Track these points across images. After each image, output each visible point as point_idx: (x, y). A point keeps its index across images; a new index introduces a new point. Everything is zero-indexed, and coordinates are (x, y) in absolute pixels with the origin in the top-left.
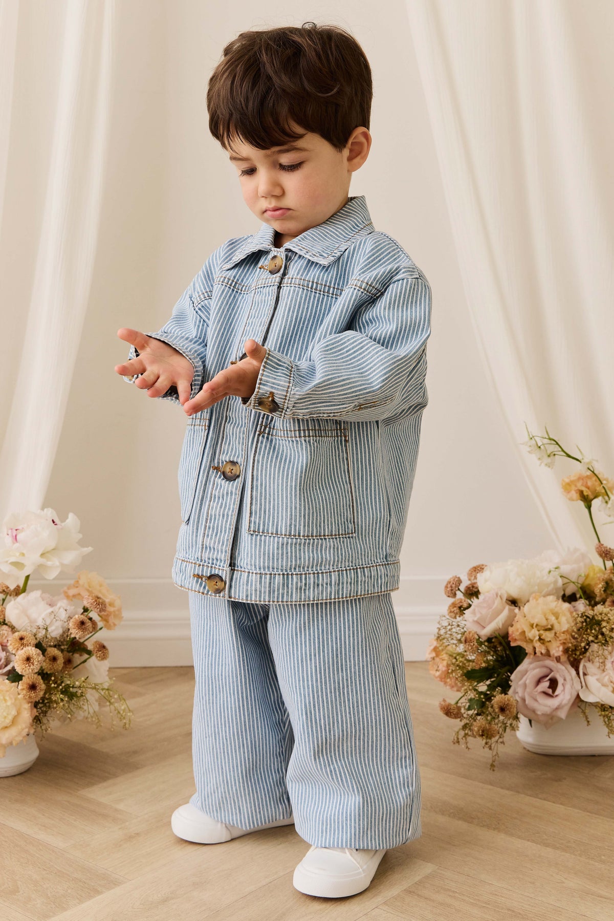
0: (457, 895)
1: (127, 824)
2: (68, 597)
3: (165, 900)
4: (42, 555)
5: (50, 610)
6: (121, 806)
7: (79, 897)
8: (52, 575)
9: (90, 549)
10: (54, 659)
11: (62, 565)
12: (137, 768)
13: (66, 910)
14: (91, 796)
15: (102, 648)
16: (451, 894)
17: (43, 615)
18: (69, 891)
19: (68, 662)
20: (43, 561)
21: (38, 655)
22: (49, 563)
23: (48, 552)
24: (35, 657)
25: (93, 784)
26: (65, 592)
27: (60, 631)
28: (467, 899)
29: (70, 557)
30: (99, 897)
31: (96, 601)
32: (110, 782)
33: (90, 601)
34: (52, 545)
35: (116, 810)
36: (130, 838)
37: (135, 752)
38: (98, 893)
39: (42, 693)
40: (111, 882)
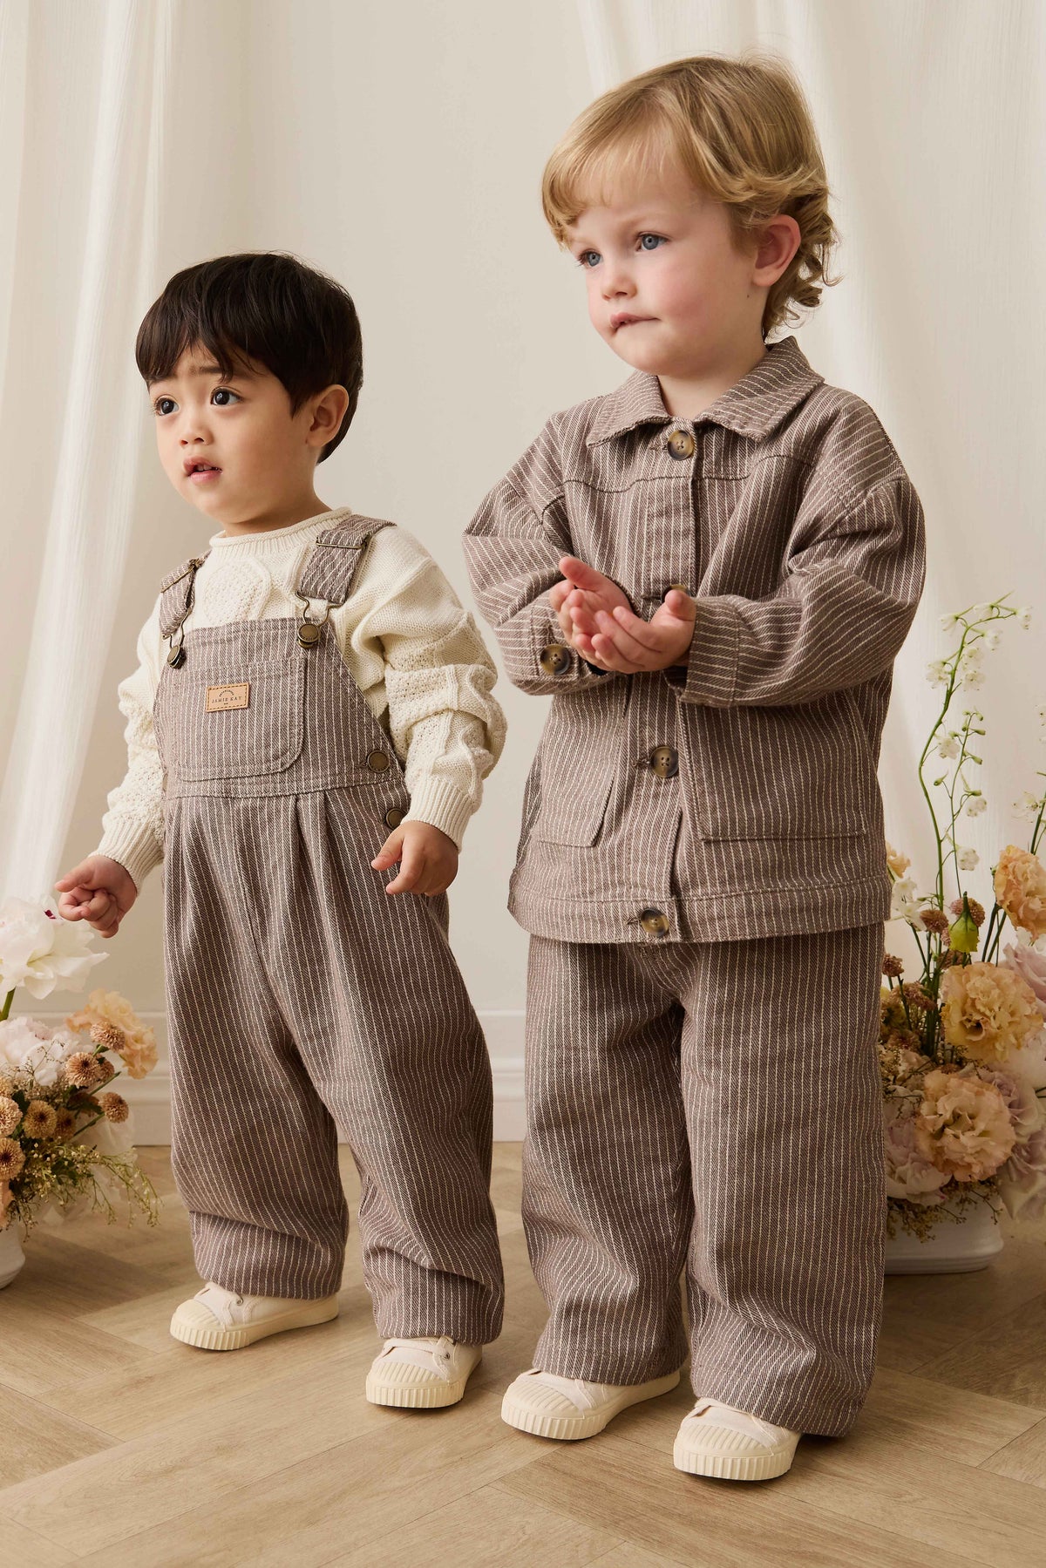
0: (613, 1470)
1: (138, 1363)
2: (73, 1028)
3: (168, 1471)
4: (30, 963)
5: (41, 1044)
6: (135, 1339)
7: (42, 1463)
8: (42, 994)
9: (105, 955)
10: (42, 1117)
11: (60, 978)
12: (171, 1286)
13: (19, 1482)
14: (94, 1324)
15: (118, 1103)
16: (605, 1468)
17: (28, 1053)
18: (30, 1455)
19: (66, 1124)
20: (30, 971)
21: (13, 1108)
22: (39, 975)
23: (39, 959)
24: (8, 1111)
25: (99, 1308)
26: (69, 1021)
27: (54, 1077)
28: (628, 1475)
29: (70, 966)
30: (72, 1465)
31: (108, 1032)
32: (126, 1305)
33: (100, 1031)
34: (43, 947)
35: (126, 1344)
36: (137, 1383)
37: (172, 1264)
38: (72, 1458)
39: (19, 1167)
40: (93, 1443)
